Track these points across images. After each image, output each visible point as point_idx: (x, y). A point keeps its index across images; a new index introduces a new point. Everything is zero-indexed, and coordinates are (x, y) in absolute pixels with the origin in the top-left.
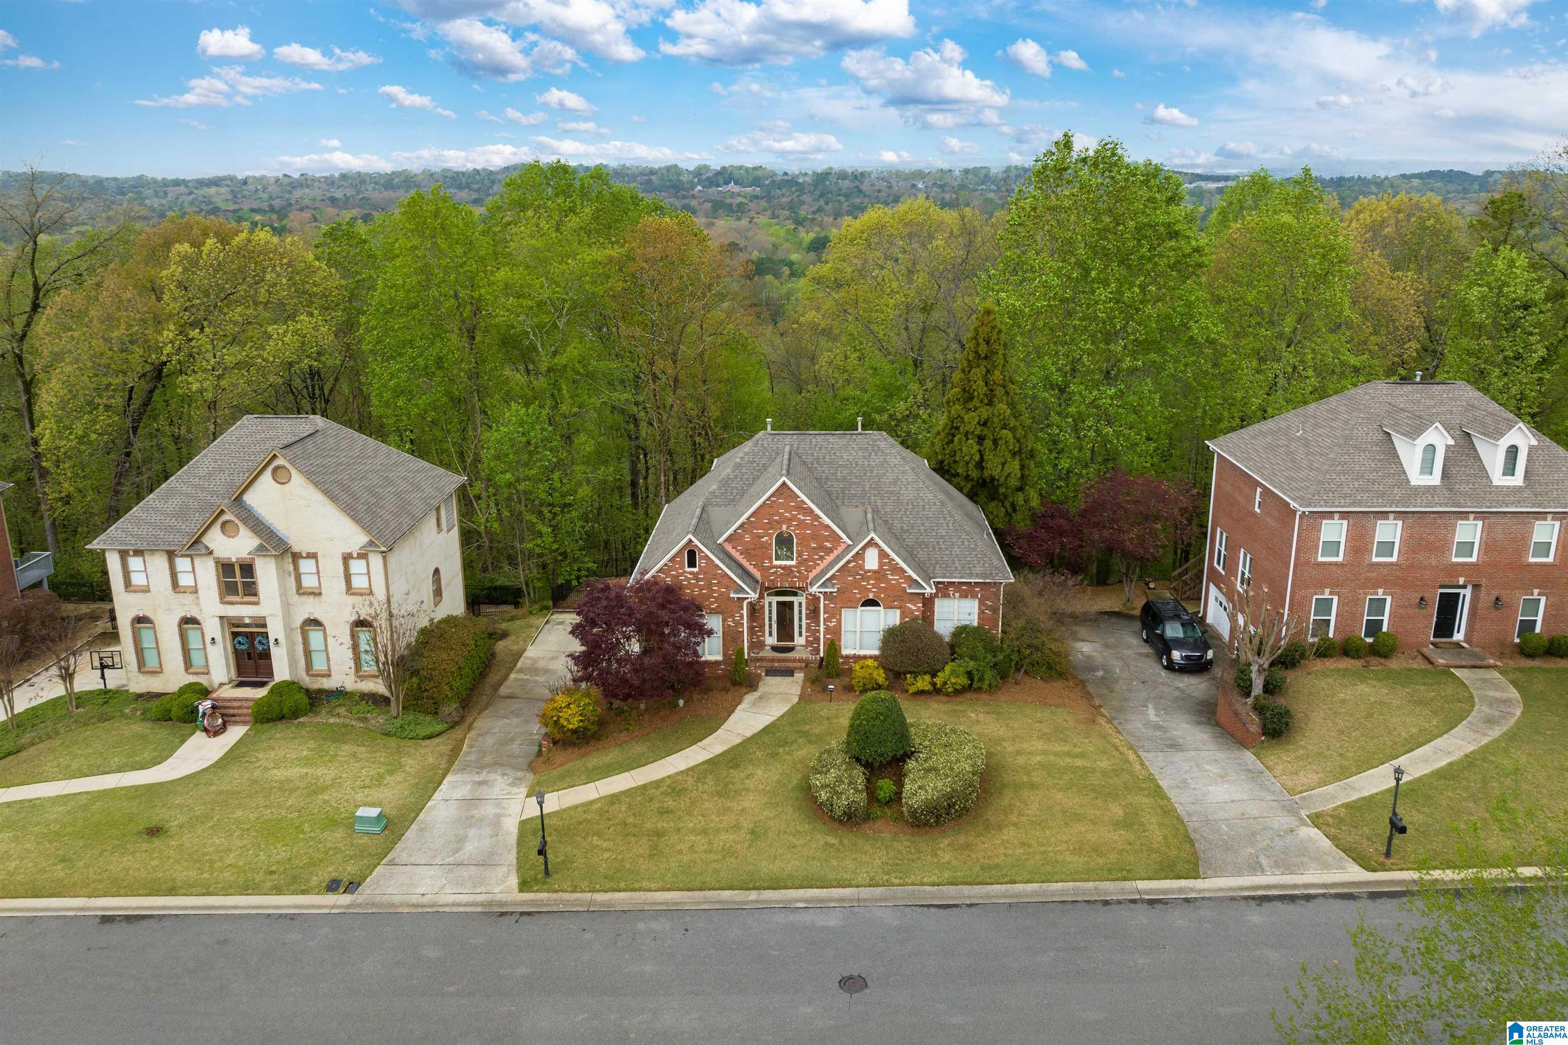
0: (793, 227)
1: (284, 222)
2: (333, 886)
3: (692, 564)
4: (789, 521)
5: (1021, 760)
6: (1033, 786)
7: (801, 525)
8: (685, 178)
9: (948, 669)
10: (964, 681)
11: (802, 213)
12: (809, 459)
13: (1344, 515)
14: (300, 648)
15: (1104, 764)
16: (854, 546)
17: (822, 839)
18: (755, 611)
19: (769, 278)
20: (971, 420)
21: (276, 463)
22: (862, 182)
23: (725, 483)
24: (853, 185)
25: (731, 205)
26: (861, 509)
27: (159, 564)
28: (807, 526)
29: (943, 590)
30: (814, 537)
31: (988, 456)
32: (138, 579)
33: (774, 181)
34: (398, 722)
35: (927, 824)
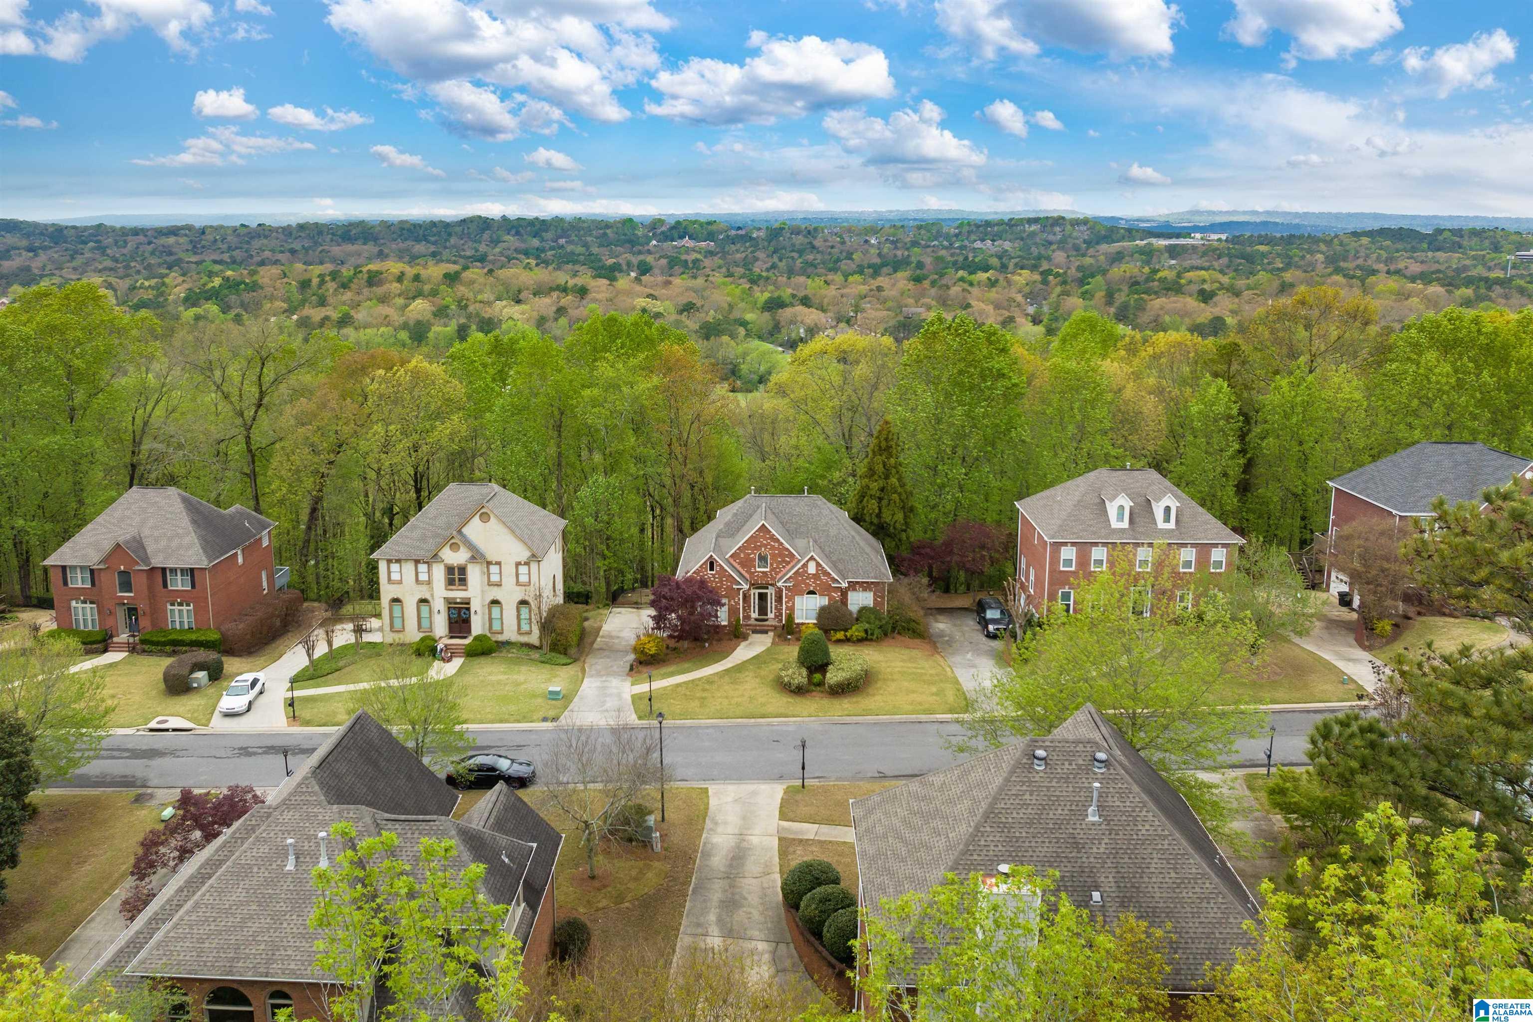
0: (748, 286)
1: (255, 278)
2: (545, 719)
3: (712, 569)
4: (765, 546)
5: (889, 670)
6: (893, 680)
7: (773, 547)
8: (640, 232)
9: (854, 628)
10: (863, 635)
11: (757, 270)
12: (776, 511)
13: (1073, 544)
14: (487, 617)
15: (932, 672)
16: (803, 558)
17: (785, 700)
18: (746, 597)
19: (725, 338)
20: (875, 486)
21: (483, 511)
22: (815, 238)
23: (727, 524)
24: (807, 240)
25: (686, 261)
26: (806, 541)
27: (409, 568)
28: (776, 549)
29: (853, 586)
30: (780, 555)
31: (884, 510)
32: (395, 576)
33: (728, 236)
34: (548, 656)
35: (837, 693)
